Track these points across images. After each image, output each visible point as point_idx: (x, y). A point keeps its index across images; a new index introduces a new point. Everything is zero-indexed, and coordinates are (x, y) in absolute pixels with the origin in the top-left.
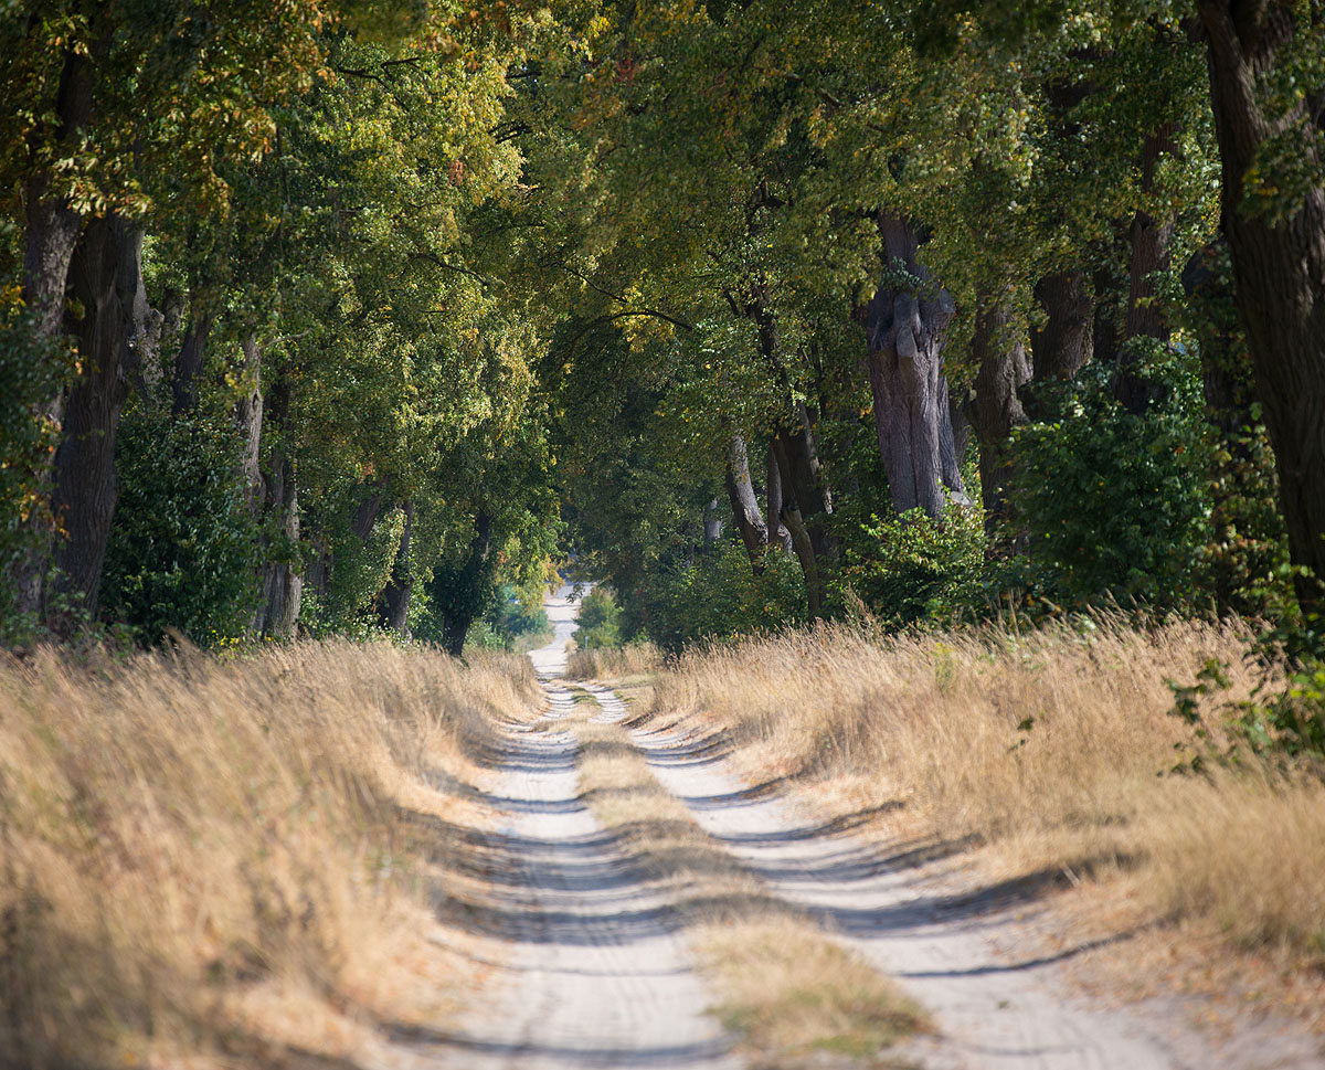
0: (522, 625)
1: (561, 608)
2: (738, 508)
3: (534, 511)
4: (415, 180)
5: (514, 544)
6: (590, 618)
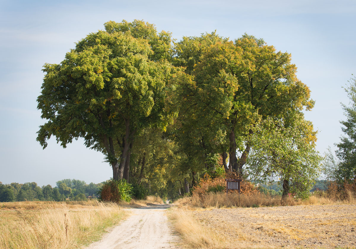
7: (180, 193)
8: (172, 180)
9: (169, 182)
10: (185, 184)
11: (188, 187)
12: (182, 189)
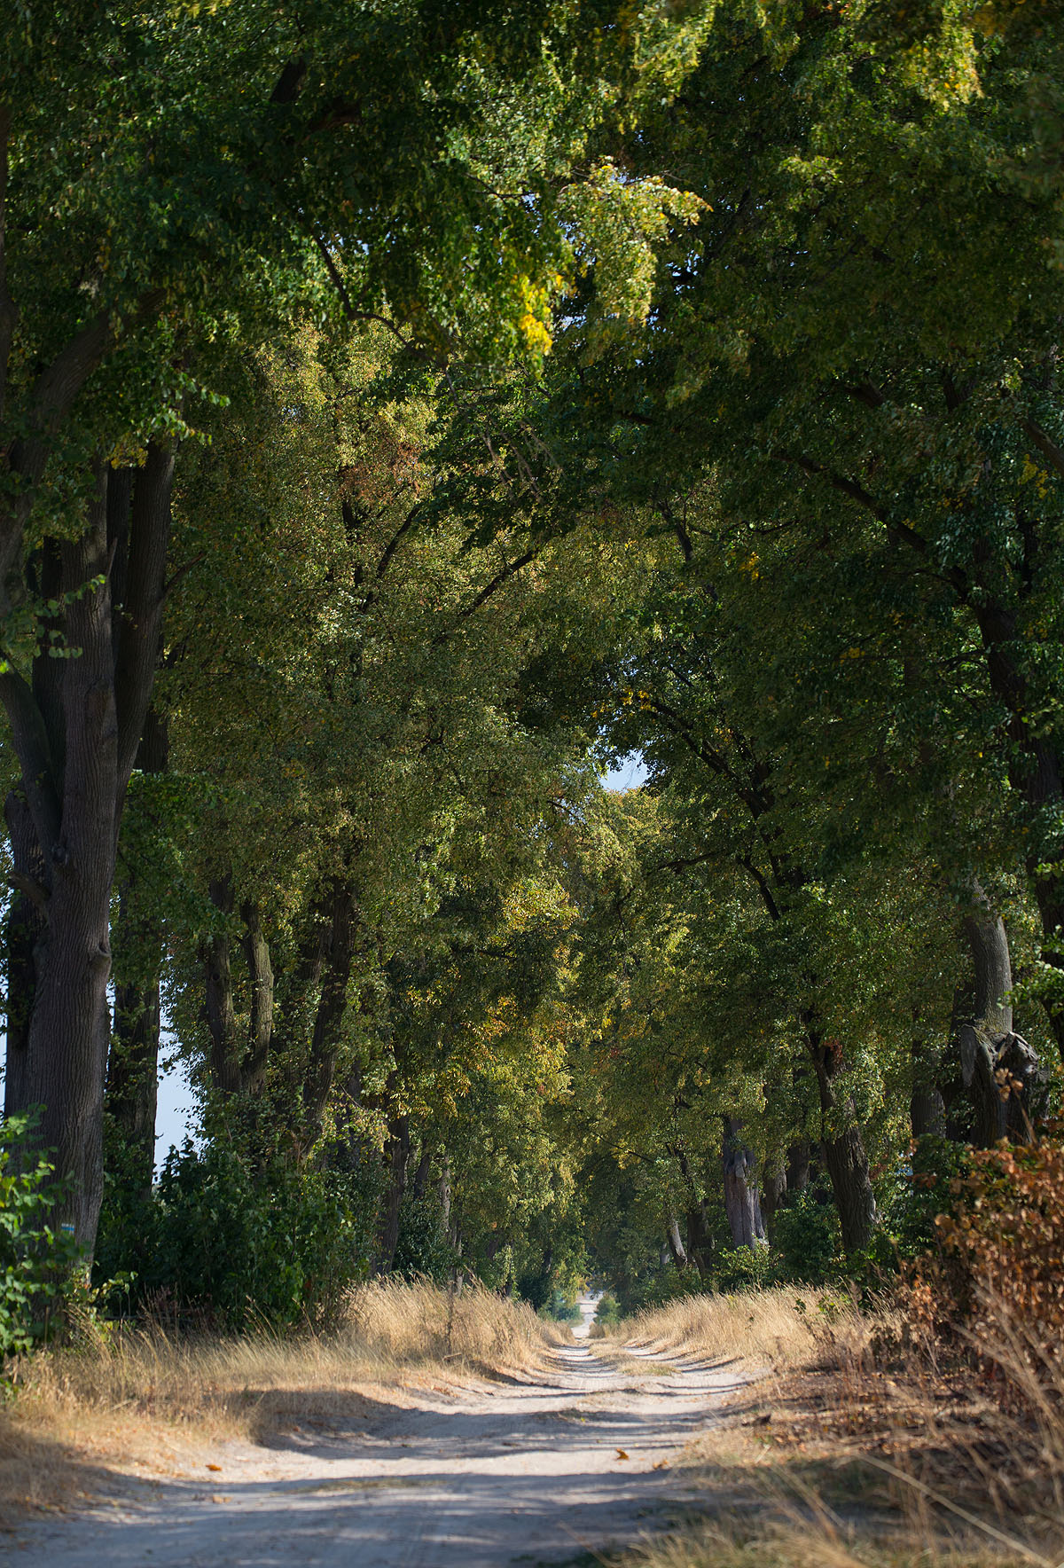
0: (567, 1314)
1: (588, 1306)
2: (672, 1247)
3: (573, 1249)
4: (522, 1093)
5: (563, 1266)
6: (602, 1310)
7: (680, 1248)
9: (598, 1169)
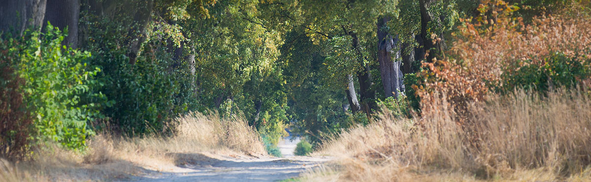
2: (350, 99)
3: (277, 101)
7: (355, 99)
8: (313, 32)
9: (295, 43)
10: (380, 50)
11: (396, 67)
12: (363, 79)
